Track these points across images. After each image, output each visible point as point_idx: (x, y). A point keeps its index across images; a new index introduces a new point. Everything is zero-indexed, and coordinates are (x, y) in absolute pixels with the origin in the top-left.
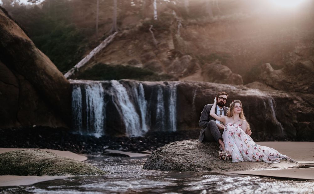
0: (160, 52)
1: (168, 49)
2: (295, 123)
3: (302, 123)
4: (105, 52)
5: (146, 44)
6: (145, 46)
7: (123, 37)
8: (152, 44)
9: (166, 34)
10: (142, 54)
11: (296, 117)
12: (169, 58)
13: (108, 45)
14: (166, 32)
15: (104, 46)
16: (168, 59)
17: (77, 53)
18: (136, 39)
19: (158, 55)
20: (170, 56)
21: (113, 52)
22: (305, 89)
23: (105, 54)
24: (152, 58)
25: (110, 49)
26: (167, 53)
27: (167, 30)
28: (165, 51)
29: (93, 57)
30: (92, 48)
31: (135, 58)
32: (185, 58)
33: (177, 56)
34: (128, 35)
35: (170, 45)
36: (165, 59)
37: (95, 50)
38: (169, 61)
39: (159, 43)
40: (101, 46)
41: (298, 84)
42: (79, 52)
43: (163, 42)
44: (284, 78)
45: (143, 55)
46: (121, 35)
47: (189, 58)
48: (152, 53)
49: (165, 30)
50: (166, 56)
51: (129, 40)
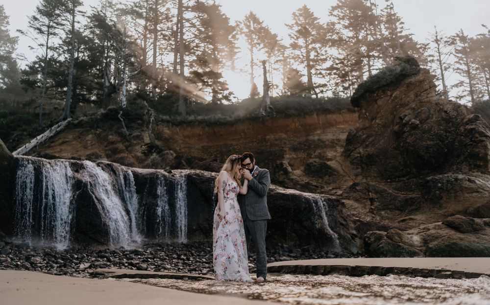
0: (131, 145)
1: (143, 142)
2: (353, 234)
3: (375, 233)
4: (52, 142)
5: (112, 135)
6: (111, 137)
7: (80, 124)
8: (121, 135)
9: (139, 124)
10: (106, 146)
11: (353, 225)
12: (144, 153)
13: (58, 134)
14: (140, 122)
15: (52, 134)
16: (143, 155)
17: (11, 141)
18: (98, 127)
19: (129, 149)
20: (146, 151)
21: (63, 143)
22: (338, 194)
23: (52, 144)
24: (121, 151)
25: (60, 139)
26: (141, 147)
27: (142, 120)
28: (138, 144)
29: (35, 146)
30: (33, 136)
31: (97, 151)
32: (167, 153)
33: (155, 151)
34: (87, 122)
35: (145, 138)
36: (139, 154)
37: (39, 137)
38: (143, 157)
39: (130, 135)
40: (47, 134)
41: (326, 188)
42: (14, 140)
43: (136, 133)
44: (306, 180)
45: (108, 148)
46: (76, 122)
47: (172, 154)
48: (121, 146)
49: (138, 119)
50: (140, 151)
51: (89, 129)
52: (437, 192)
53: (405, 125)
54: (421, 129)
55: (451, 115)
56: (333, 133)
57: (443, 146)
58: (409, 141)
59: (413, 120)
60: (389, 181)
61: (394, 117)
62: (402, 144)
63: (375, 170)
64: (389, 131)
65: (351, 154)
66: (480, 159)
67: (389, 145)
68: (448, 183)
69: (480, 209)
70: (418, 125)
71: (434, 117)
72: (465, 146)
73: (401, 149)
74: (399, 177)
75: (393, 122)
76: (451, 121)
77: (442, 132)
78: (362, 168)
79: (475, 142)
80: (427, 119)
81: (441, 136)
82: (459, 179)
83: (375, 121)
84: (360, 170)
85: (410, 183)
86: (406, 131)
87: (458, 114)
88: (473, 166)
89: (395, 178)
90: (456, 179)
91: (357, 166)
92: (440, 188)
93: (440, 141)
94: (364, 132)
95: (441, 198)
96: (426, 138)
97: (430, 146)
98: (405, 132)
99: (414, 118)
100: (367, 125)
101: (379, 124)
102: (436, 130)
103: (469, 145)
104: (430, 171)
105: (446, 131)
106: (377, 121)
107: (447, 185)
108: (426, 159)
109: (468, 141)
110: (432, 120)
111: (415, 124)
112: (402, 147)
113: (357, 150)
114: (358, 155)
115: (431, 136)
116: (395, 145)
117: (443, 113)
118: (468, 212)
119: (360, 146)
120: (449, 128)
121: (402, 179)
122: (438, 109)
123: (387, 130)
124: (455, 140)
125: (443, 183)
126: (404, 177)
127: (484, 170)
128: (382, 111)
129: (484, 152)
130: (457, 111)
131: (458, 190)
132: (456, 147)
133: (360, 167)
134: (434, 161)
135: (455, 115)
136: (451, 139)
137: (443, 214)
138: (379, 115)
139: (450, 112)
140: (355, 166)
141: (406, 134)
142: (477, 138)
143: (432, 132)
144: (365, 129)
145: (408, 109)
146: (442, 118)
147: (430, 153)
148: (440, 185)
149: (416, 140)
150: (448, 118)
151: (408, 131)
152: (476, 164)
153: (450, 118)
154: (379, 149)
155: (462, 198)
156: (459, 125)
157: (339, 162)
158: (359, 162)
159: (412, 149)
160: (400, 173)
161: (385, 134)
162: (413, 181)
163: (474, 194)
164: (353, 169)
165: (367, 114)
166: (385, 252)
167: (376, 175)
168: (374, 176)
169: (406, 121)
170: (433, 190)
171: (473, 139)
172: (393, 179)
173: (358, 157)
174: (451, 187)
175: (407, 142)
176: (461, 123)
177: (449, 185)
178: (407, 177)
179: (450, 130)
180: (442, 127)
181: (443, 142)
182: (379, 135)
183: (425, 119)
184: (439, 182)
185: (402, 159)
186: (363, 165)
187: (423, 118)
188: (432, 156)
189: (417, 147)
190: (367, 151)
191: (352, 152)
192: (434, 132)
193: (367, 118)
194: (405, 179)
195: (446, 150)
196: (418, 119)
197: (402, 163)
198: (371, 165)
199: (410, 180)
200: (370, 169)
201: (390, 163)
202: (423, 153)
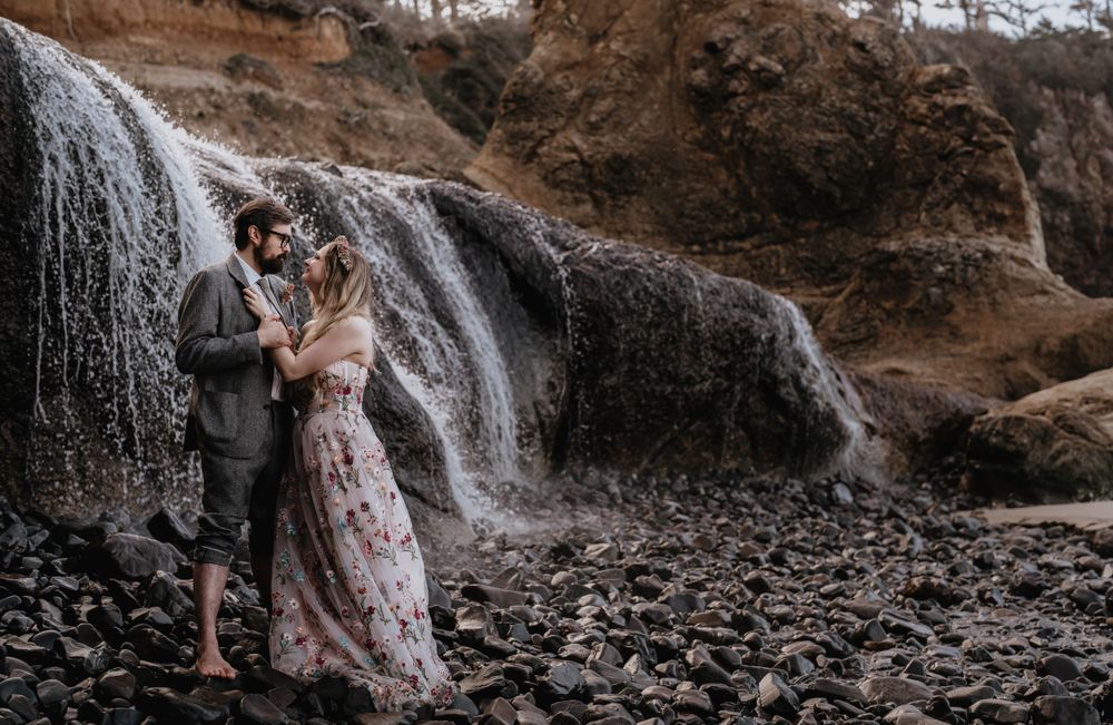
52: (934, 290)
53: (734, 70)
54: (786, 90)
55: (878, 58)
56: (117, 60)
57: (861, 151)
58: (754, 124)
59: (762, 60)
60: (696, 248)
61: (675, 39)
62: (726, 133)
63: (644, 210)
64: (661, 83)
65: (539, 151)
66: (1002, 198)
67: (674, 129)
68: (967, 265)
69: (1080, 341)
70: (779, 76)
71: (821, 57)
72: (947, 156)
73: (726, 150)
74: (727, 238)
75: (670, 56)
76: (879, 78)
77: (855, 106)
78: (597, 203)
79: (979, 145)
80: (802, 62)
81: (852, 117)
82: (993, 254)
83: (607, 47)
84: (588, 208)
85: (769, 259)
86: (740, 90)
87: (895, 57)
88: (984, 218)
89: (714, 241)
90: (988, 255)
91: (577, 195)
92: (941, 280)
93: (851, 132)
94: (572, 78)
95: (950, 308)
96: (809, 122)
97: (828, 147)
98: (735, 94)
99: (762, 53)
100: (577, 55)
101: (624, 58)
102: (833, 97)
103: (961, 154)
104: (826, 225)
105: (867, 107)
106: (614, 46)
107: (965, 271)
108: (816, 186)
109: (956, 142)
110: (816, 66)
111: (770, 71)
112: (730, 142)
113: (559, 137)
114: (574, 156)
115: (825, 114)
116: (698, 134)
117: (851, 50)
118: (1044, 349)
119: (567, 124)
120: (874, 96)
121: (737, 244)
122: (828, 33)
123: (654, 80)
124: (893, 134)
125: (953, 264)
126: (741, 237)
127: (1015, 232)
128: (627, 13)
129: (1011, 179)
130: (893, 49)
131: (994, 286)
132: (904, 156)
133: (586, 197)
134: (838, 193)
135: (890, 59)
136: (882, 130)
137: (978, 354)
138: (618, 27)
139: (874, 47)
140: (568, 194)
141: (741, 101)
142: (987, 135)
143: (823, 104)
144: (572, 66)
145: (725, 20)
146: (848, 61)
147: (826, 169)
148: (941, 269)
149: (779, 124)
150: (869, 64)
151: (744, 93)
152: (995, 212)
153: (876, 65)
154: (646, 142)
155: (1013, 310)
156: (901, 90)
157: (493, 175)
158: (582, 181)
159: (766, 150)
160: (730, 226)
161: (651, 94)
162: (776, 254)
163: (1040, 300)
164: (561, 202)
165: (574, 17)
166: (1090, 478)
167: (648, 228)
168: (645, 232)
169: (738, 57)
170: (920, 284)
171: (975, 138)
172: (710, 246)
173: (574, 162)
174: (977, 276)
175: (746, 129)
176: (909, 86)
177: (970, 269)
178: (756, 240)
179: (875, 103)
180: (851, 93)
181: (859, 137)
182: (628, 93)
183: (797, 59)
184: (939, 260)
185: (733, 181)
186: (597, 193)
187: (791, 56)
188: (835, 178)
189: (785, 148)
190: (599, 144)
191: (540, 143)
192: (832, 105)
193: (573, 32)
194: (746, 245)
195: (871, 164)
196: (774, 57)
197: (733, 194)
198: (628, 193)
199: (766, 249)
200: (623, 207)
201: (693, 191)
202: (806, 168)
